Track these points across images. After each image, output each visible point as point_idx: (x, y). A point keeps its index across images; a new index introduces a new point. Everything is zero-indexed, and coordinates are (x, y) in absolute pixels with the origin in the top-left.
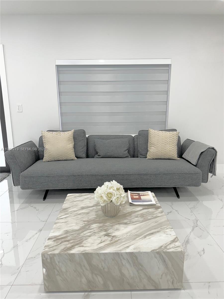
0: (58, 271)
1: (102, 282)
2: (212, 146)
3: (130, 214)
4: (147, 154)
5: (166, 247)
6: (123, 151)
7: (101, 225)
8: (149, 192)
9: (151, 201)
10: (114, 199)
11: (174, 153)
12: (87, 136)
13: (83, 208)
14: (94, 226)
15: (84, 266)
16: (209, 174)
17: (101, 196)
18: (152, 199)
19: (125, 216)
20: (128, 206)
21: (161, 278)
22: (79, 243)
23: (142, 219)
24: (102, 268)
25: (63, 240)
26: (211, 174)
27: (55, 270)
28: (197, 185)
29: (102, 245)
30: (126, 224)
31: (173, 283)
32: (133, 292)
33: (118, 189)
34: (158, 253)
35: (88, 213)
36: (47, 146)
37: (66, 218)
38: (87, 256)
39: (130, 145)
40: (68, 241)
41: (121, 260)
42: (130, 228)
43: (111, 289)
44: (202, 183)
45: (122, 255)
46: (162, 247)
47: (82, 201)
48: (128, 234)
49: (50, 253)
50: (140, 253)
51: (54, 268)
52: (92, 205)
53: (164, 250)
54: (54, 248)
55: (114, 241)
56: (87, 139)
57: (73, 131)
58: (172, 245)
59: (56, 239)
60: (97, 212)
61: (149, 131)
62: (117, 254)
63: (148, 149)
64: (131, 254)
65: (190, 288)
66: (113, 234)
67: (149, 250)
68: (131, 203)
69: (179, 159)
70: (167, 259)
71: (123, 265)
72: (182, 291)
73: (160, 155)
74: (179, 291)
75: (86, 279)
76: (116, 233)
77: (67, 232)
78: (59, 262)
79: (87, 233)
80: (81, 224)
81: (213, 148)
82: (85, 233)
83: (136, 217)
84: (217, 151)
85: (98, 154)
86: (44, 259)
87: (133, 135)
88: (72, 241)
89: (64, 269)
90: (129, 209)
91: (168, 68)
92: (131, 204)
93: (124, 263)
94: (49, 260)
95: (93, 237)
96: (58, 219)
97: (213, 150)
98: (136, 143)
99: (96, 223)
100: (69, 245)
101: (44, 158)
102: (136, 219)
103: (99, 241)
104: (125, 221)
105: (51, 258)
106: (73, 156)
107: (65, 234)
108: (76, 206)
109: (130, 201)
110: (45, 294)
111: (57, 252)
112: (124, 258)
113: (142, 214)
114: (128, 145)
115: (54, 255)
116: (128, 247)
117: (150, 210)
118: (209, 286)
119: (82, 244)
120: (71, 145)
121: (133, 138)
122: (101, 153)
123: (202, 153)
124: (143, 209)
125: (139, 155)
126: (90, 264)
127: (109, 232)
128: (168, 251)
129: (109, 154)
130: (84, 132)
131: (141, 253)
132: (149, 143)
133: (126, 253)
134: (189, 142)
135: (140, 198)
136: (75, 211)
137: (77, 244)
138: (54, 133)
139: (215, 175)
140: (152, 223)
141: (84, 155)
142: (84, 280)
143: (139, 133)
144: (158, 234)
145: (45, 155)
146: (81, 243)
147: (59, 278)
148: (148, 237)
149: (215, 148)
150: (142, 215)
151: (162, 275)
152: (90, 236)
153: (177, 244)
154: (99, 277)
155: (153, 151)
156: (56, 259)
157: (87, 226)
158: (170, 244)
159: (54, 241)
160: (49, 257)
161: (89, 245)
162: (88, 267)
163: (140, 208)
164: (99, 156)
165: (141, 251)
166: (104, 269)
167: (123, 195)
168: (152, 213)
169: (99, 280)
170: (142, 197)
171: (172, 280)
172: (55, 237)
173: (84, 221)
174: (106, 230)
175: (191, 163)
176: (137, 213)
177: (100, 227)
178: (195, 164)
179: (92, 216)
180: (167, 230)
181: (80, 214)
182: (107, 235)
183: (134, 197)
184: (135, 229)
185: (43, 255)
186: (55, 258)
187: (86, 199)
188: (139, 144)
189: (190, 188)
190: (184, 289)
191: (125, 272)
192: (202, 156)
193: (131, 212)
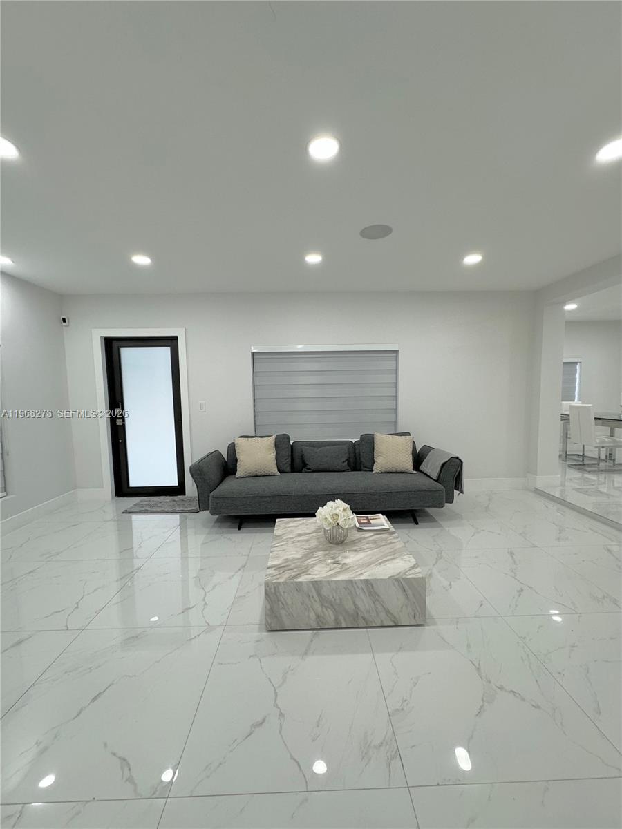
0: (283, 604)
1: (333, 618)
2: (456, 455)
3: (359, 540)
4: (373, 465)
5: (405, 574)
6: (341, 462)
7: (327, 552)
8: (380, 515)
9: (384, 525)
10: (341, 521)
11: (408, 464)
12: (291, 442)
13: (300, 535)
14: (318, 553)
15: (313, 597)
16: (455, 491)
17: (326, 518)
18: (385, 524)
19: (353, 542)
20: (355, 532)
21: (401, 611)
22: (305, 571)
23: (374, 546)
24: (333, 600)
25: (285, 568)
26: (458, 492)
27: (280, 603)
28: (440, 506)
29: (332, 572)
30: (355, 551)
31: (415, 617)
32: (368, 630)
33: (345, 510)
34: (397, 580)
35: (308, 541)
36: (241, 457)
37: (282, 545)
38: (316, 585)
39: (349, 454)
40: (292, 569)
41: (355, 589)
42: (361, 555)
43: (344, 625)
44: (446, 504)
45: (356, 583)
46: (400, 573)
47: (298, 526)
48: (361, 561)
49: (274, 582)
50: (376, 580)
51: (278, 601)
52: (310, 531)
53: (404, 577)
54: (278, 576)
55: (345, 568)
56: (292, 446)
57: (274, 436)
58: (413, 571)
59: (277, 567)
60: (318, 538)
61: (375, 436)
62: (351, 582)
63: (375, 459)
64: (366, 581)
65: (435, 624)
66: (343, 562)
67: (387, 577)
68: (358, 528)
69: (415, 472)
70: (407, 588)
71: (357, 594)
72: (426, 627)
73: (389, 467)
74: (423, 627)
75: (316, 614)
76: (347, 561)
77: (287, 560)
78: (284, 592)
79: (311, 561)
80: (302, 552)
81: (457, 458)
82: (309, 561)
83: (367, 544)
84: (463, 461)
85: (308, 467)
86: (268, 589)
87: (354, 441)
88: (295, 570)
89: (289, 602)
90: (358, 535)
91: (395, 355)
92: (359, 530)
93: (358, 593)
94: (273, 590)
95: (319, 565)
96: (272, 547)
97: (457, 460)
98: (357, 451)
99: (319, 551)
100: (294, 574)
101: (238, 472)
102: (367, 545)
103: (328, 569)
104: (355, 548)
105: (275, 588)
106: (275, 470)
107: (285, 562)
108: (291, 532)
109: (358, 526)
110: (265, 634)
111: (281, 580)
112: (358, 587)
113: (373, 540)
114: (347, 455)
115: (279, 583)
116: (362, 574)
117: (384, 536)
118: (457, 622)
119: (308, 573)
120: (273, 455)
121: (354, 444)
122: (311, 465)
123: (444, 464)
124: (375, 535)
125: (362, 468)
126: (319, 594)
127: (337, 559)
128: (408, 577)
129: (321, 467)
130: (287, 437)
131: (378, 580)
132: (375, 451)
133: (361, 580)
134: (427, 450)
135: (370, 523)
136: (290, 538)
137: (303, 572)
138: (250, 439)
139: (462, 492)
140: (387, 549)
141: (289, 469)
142: (312, 615)
143: (361, 438)
144: (395, 561)
145: (238, 470)
146: (307, 571)
147: (283, 612)
148: (383, 564)
149: (460, 458)
150: (374, 542)
151: (402, 608)
152: (315, 564)
153: (418, 570)
154: (329, 610)
155: (381, 463)
156: (281, 589)
157: (310, 553)
158: (409, 570)
159: (275, 569)
160: (272, 586)
161: (316, 573)
162: (317, 599)
163: (371, 534)
164: (309, 469)
165: (378, 578)
166: (335, 600)
167: (351, 517)
168: (385, 539)
169: (330, 615)
170: (371, 521)
171: (413, 614)
172: (275, 566)
173: (305, 549)
174: (333, 558)
175: (430, 478)
176: (368, 540)
177: (326, 555)
178: (435, 479)
179: (314, 543)
180: (405, 557)
181: (298, 541)
182: (336, 563)
183: (362, 521)
184: (368, 556)
185: (267, 584)
186: (280, 587)
187: (301, 524)
188: (361, 454)
189: (431, 511)
190: (428, 625)
191: (359, 604)
192: (444, 467)
193: (361, 538)
